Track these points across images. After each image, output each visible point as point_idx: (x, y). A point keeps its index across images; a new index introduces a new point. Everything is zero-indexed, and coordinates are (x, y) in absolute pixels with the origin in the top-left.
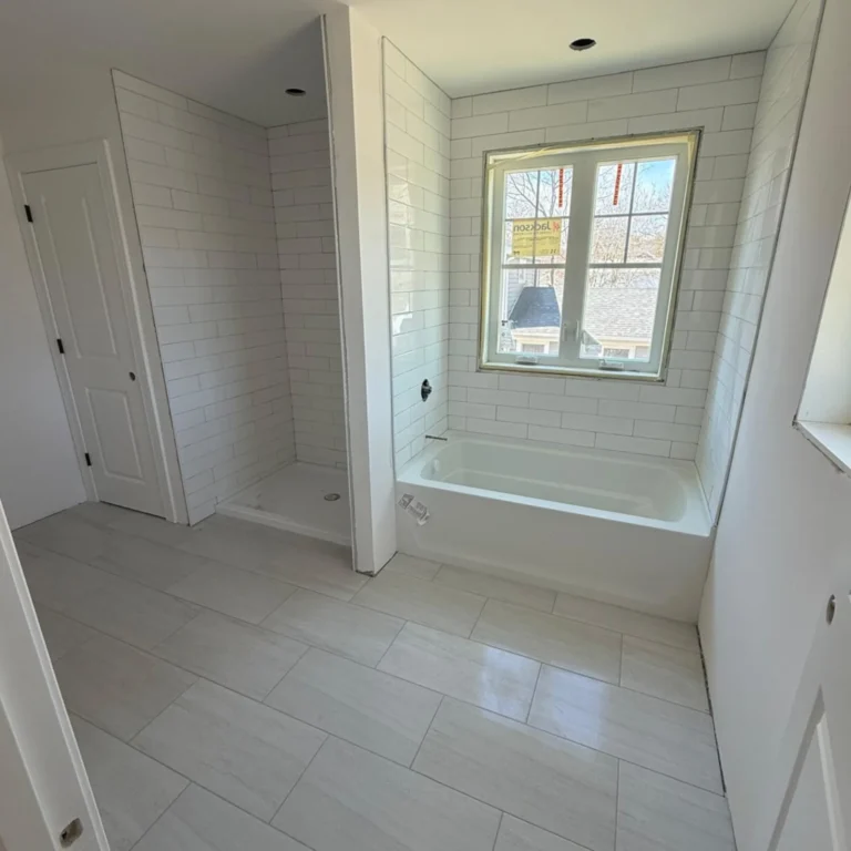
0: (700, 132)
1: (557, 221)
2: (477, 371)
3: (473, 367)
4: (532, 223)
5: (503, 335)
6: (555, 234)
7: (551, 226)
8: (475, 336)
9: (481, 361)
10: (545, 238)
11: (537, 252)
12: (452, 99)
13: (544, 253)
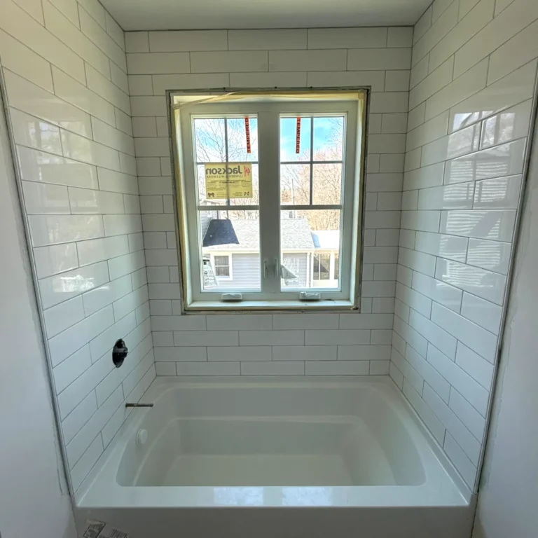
0: (367, 91)
1: (247, 166)
2: (182, 314)
3: (178, 310)
4: (223, 167)
5: (206, 273)
6: (247, 179)
7: (242, 170)
8: (176, 278)
9: (186, 304)
10: (237, 181)
11: (231, 195)
12: (124, 31)
13: (238, 195)
